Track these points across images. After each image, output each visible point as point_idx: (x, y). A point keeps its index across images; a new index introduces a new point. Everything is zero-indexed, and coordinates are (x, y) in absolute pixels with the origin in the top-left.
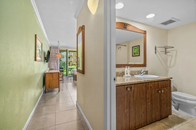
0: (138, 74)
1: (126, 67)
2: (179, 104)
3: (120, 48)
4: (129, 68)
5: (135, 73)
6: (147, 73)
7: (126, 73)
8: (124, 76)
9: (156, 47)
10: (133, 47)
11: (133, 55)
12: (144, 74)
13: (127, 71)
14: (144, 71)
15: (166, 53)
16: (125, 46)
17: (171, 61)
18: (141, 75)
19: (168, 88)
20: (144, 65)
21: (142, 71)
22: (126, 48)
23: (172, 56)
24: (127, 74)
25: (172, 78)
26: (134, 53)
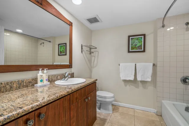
0: (61, 79)
1: (40, 69)
2: (101, 104)
3: (42, 44)
4: (45, 71)
5: (57, 77)
6: (72, 76)
7: (39, 80)
8: (35, 85)
9: (82, 45)
10: (59, 45)
11: (59, 54)
12: (69, 78)
13: (41, 76)
14: (69, 74)
15: (90, 53)
16: (50, 42)
17: (94, 62)
18: (66, 79)
19: (94, 91)
20: (70, 66)
21: (66, 75)
22: (51, 44)
23: (95, 57)
24: (41, 81)
25: (97, 80)
26: (60, 51)
